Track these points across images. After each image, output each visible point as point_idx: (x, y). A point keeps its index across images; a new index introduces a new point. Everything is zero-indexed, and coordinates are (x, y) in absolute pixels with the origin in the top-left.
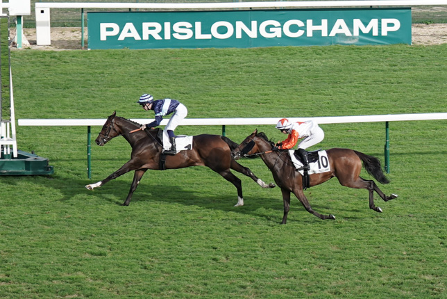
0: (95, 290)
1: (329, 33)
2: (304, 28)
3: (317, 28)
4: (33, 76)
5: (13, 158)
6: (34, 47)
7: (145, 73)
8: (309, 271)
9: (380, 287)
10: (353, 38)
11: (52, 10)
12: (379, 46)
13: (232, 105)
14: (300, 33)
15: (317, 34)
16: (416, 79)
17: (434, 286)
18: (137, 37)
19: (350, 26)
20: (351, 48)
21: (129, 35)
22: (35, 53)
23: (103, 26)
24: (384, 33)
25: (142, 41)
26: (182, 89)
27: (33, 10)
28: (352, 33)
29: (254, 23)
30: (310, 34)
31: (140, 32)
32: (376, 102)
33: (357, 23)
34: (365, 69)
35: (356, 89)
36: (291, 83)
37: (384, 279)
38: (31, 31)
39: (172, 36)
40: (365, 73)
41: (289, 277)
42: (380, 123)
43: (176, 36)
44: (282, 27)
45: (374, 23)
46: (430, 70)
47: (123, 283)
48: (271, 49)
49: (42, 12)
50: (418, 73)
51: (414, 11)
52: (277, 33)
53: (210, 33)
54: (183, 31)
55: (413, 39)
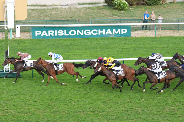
0: (34, 112)
1: (105, 33)
2: (98, 32)
3: (102, 32)
4: (15, 47)
5: (9, 72)
6: (15, 38)
7: (49, 46)
8: (100, 106)
9: (122, 111)
10: (113, 35)
11: (21, 27)
12: (121, 38)
13: (76, 56)
14: (97, 33)
15: (102, 34)
16: (132, 47)
17: (138, 111)
18: (47, 35)
19: (112, 31)
20: (112, 38)
21: (44, 34)
22: (16, 40)
23: (36, 32)
24: (122, 33)
25: (48, 36)
26: (61, 51)
27: (15, 27)
28: (112, 33)
29: (82, 31)
30: (99, 34)
31: (48, 33)
32: (120, 54)
33: (114, 30)
34: (117, 44)
35: (114, 51)
36: (94, 49)
37: (123, 109)
38: (14, 33)
39: (57, 35)
40: (116, 46)
41: (93, 108)
42: (121, 61)
43: (59, 35)
44: (91, 32)
45: (119, 30)
46: (136, 45)
47: (43, 110)
48: (88, 39)
49: (18, 27)
50: (133, 45)
51: (131, 26)
52: (90, 34)
53: (69, 34)
54: (61, 33)
55: (131, 35)
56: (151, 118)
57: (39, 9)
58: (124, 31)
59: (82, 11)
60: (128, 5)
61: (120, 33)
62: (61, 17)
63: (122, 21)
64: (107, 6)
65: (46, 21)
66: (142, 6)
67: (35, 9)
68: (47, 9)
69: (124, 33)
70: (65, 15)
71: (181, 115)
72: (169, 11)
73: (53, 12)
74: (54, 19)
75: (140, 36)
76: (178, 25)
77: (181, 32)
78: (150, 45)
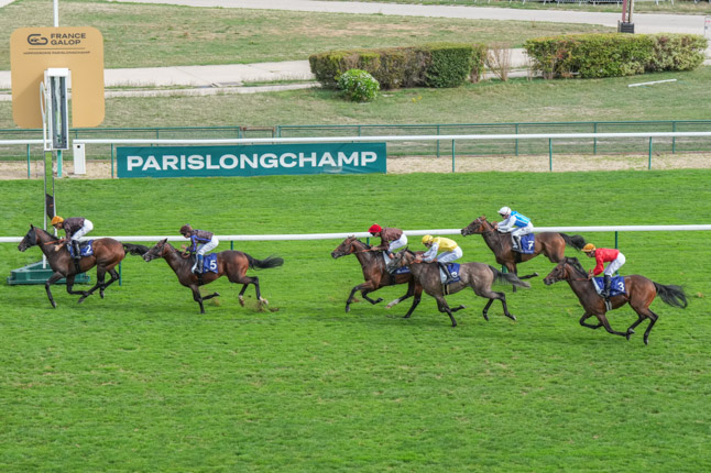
0: (126, 378)
1: (318, 163)
2: (297, 160)
3: (308, 160)
4: (71, 200)
6: (72, 177)
7: (165, 197)
9: (364, 376)
10: (338, 168)
11: (87, 145)
12: (359, 175)
13: (238, 224)
14: (294, 164)
15: (308, 164)
16: (390, 202)
17: (409, 375)
18: (158, 168)
19: (335, 158)
20: (335, 177)
21: (152, 166)
22: (73, 182)
23: (130, 159)
24: (363, 164)
25: (162, 171)
26: (196, 211)
28: (337, 163)
29: (255, 156)
30: (301, 165)
31: (160, 163)
33: (341, 155)
34: (348, 193)
35: (340, 211)
36: (287, 206)
37: (367, 370)
38: (69, 163)
39: (187, 167)
40: (348, 197)
41: (288, 368)
43: (190, 167)
44: (278, 159)
46: (402, 194)
48: (270, 178)
49: (79, 147)
50: (392, 197)
51: (388, 145)
52: (275, 164)
53: (218, 164)
54: (196, 162)
55: (388, 169)
56: (446, 395)
57: (134, 98)
58: (370, 157)
59: (253, 101)
60: (378, 87)
61: (356, 164)
62: (196, 118)
63: (363, 131)
64: (319, 89)
65: (157, 130)
66: (416, 89)
67: (124, 98)
68: (158, 97)
70: (206, 112)
71: (526, 385)
72: (488, 102)
73: (175, 106)
74: (176, 124)
75: (410, 171)
76: (516, 140)
77: (524, 159)
78: (440, 196)
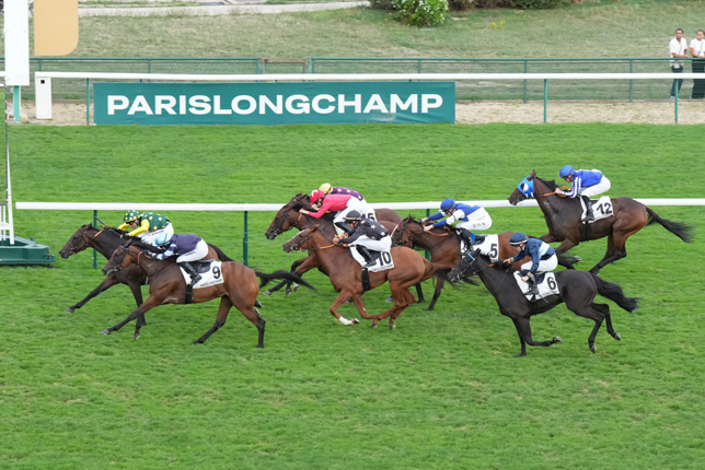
0: (100, 394)
1: (363, 109)
2: (335, 104)
3: (350, 103)
4: (32, 153)
5: (9, 245)
6: (33, 122)
7: (158, 151)
8: (341, 376)
9: (420, 394)
10: (389, 115)
11: (53, 80)
12: (418, 125)
13: (254, 188)
14: (331, 109)
15: (350, 109)
16: (459, 162)
17: (480, 394)
18: (149, 112)
19: (387, 102)
20: (387, 127)
21: (140, 109)
22: (34, 129)
23: (111, 99)
24: (425, 110)
25: (154, 116)
26: (199, 170)
27: (32, 80)
28: (389, 109)
29: (280, 98)
30: (341, 110)
31: (152, 106)
32: (416, 187)
33: (395, 98)
34: (404, 149)
35: (392, 173)
36: (320, 165)
37: (424, 386)
38: (30, 105)
39: (187, 111)
40: (403, 155)
41: (318, 382)
42: (421, 211)
43: (192, 111)
44: (310, 102)
45: (413, 98)
46: (476, 152)
47: (132, 386)
48: (299, 127)
49: (43, 82)
50: (463, 154)
51: (458, 85)
52: (306, 109)
53: (230, 108)
54: (200, 105)
55: (457, 117)
56: (528, 422)
57: (119, 18)
58: (432, 101)
59: (278, 24)
60: (447, 8)
61: (415, 110)
62: (201, 45)
63: (424, 66)
64: (368, 8)
65: (149, 61)
66: (497, 11)
67: (106, 17)
68: (153, 17)
69: (429, 109)
70: (215, 38)
71: (637, 411)
72: (594, 28)
73: (174, 30)
74: (175, 53)
75: (487, 121)
76: (631, 81)
77: (640, 106)
78: (526, 155)
